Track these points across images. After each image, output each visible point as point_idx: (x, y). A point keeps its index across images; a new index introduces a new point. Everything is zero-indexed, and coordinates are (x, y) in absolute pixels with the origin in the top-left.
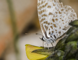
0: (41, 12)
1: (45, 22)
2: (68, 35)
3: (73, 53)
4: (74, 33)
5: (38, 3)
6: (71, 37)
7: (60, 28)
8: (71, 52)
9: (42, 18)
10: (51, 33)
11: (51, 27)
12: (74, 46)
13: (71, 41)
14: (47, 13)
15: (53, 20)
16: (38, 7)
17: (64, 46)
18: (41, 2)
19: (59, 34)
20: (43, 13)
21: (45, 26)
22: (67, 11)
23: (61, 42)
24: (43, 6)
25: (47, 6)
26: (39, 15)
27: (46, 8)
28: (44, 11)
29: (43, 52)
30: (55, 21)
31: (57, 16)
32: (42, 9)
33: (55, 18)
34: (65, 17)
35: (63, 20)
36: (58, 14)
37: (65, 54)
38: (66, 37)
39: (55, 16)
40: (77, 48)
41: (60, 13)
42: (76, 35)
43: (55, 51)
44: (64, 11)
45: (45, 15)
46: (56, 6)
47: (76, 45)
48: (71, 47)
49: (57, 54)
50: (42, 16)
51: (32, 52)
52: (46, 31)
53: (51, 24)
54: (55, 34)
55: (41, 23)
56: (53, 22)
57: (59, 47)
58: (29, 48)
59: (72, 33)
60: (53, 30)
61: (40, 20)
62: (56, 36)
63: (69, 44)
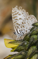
0: (14, 18)
1: (17, 24)
2: (31, 32)
3: (34, 42)
4: (36, 30)
5: (12, 12)
6: (33, 32)
7: (27, 28)
8: (33, 41)
9: (15, 21)
10: (21, 31)
11: (21, 27)
12: (35, 38)
13: (33, 35)
14: (18, 18)
15: (23, 23)
16: (12, 14)
17: (29, 38)
18: (14, 11)
19: (26, 32)
20: (15, 18)
21: (17, 26)
22: (32, 19)
23: (27, 36)
24: (16, 14)
25: (18, 14)
26: (13, 19)
27: (17, 15)
28: (16, 17)
29: (15, 43)
30: (24, 24)
31: (25, 21)
32: (15, 16)
33: (24, 22)
34: (30, 22)
35: (29, 24)
36: (26, 20)
37: (29, 43)
38: (30, 33)
39: (24, 21)
40: (37, 39)
41: (27, 19)
42: (36, 31)
43: (23, 42)
44: (30, 18)
45: (16, 19)
46: (24, 14)
47: (36, 38)
48: (34, 39)
49: (24, 43)
50: (15, 20)
51: (8, 43)
52: (17, 29)
53: (21, 25)
54: (23, 31)
55: (14, 24)
56: (22, 24)
57: (26, 39)
58: (7, 41)
59: (34, 30)
60: (22, 29)
61: (14, 22)
62: (24, 33)
63: (32, 37)
